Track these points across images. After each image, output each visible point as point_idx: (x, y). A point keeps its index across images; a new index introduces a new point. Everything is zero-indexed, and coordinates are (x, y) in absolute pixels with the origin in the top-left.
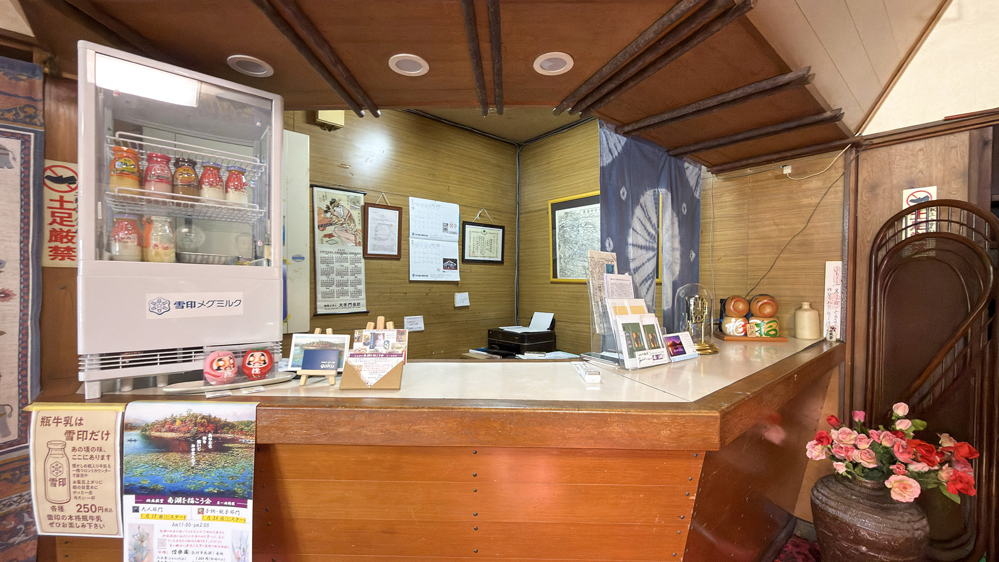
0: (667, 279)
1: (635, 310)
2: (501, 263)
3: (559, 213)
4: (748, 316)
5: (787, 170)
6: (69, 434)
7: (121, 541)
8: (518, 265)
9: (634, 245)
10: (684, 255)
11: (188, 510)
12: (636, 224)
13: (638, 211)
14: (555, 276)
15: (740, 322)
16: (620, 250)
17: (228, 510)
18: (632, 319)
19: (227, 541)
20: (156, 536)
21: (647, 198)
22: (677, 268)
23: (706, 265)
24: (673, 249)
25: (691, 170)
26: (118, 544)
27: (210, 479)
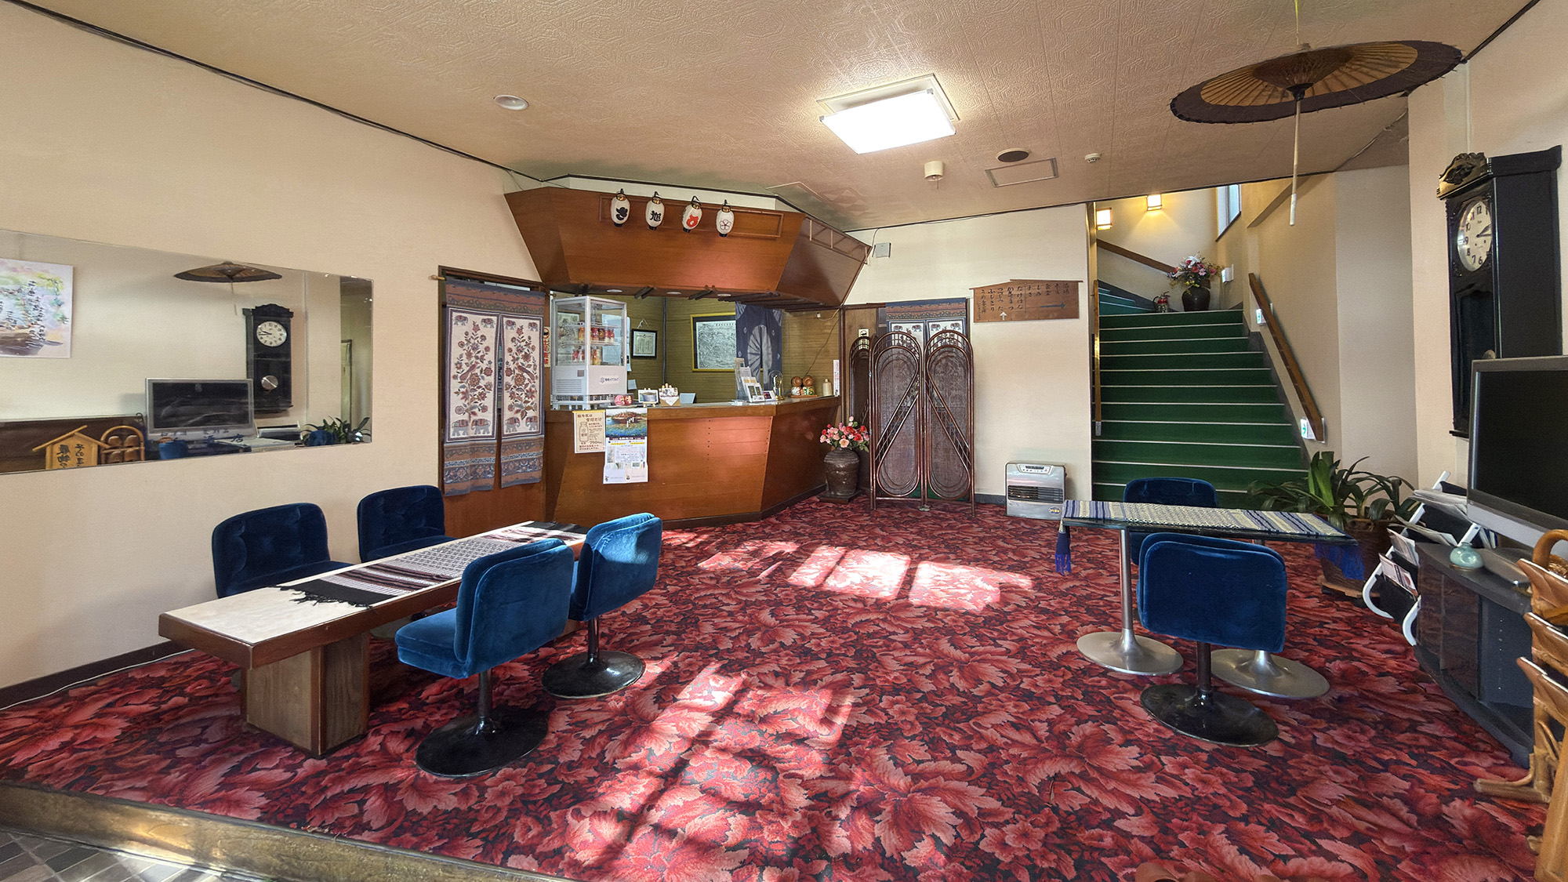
0: (765, 368)
1: (752, 381)
2: (654, 358)
3: (698, 324)
4: (802, 386)
5: (819, 316)
6: (588, 420)
7: (604, 453)
8: (665, 358)
9: (751, 353)
10: (774, 356)
11: (626, 441)
12: (751, 343)
13: (752, 337)
14: (696, 367)
15: (798, 389)
16: (744, 356)
17: (639, 440)
18: (752, 384)
19: (638, 450)
20: (616, 450)
21: (756, 331)
22: (770, 363)
23: (785, 361)
24: (768, 354)
25: (776, 313)
26: (603, 453)
27: (633, 432)
